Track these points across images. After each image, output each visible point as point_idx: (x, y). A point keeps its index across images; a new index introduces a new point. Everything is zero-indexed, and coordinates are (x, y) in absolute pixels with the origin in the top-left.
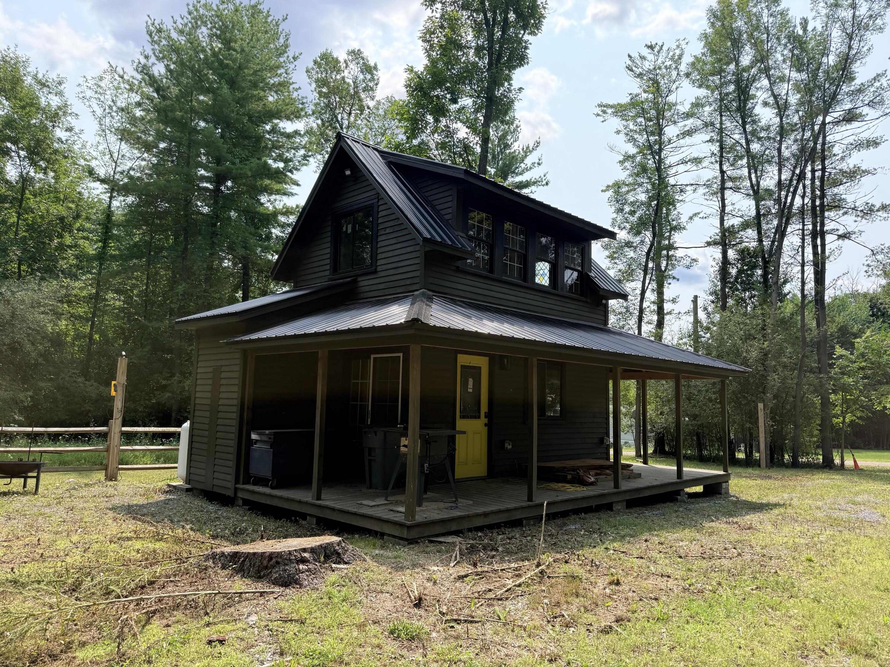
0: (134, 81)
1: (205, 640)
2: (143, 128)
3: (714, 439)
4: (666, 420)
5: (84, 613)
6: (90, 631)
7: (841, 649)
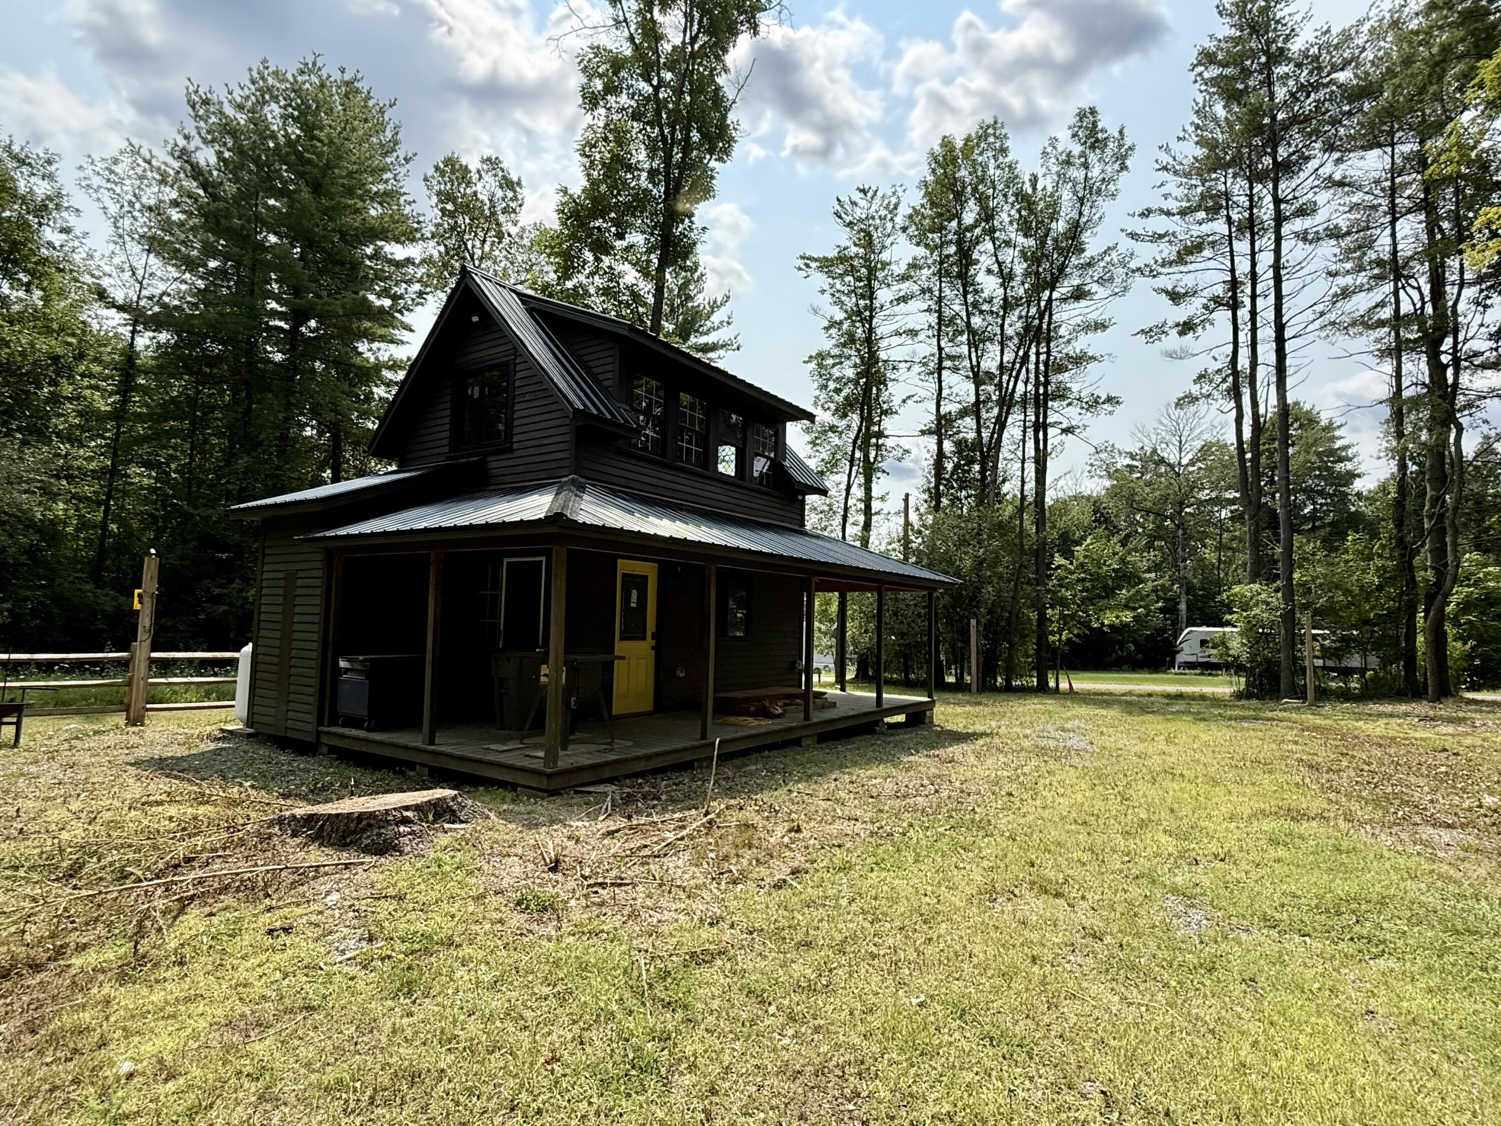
0: (167, 169)
1: (263, 930)
2: (183, 236)
3: (921, 660)
4: (870, 639)
5: (85, 905)
6: (95, 929)
7: (1032, 889)
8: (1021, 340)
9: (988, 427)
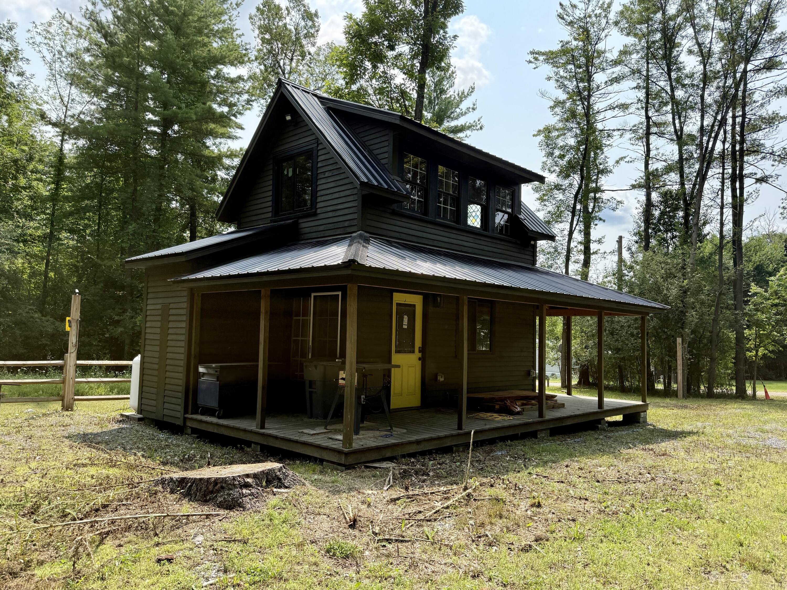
0: (82, 26)
1: (154, 559)
2: (92, 73)
3: (635, 371)
4: (591, 353)
5: (42, 534)
6: (48, 550)
7: (741, 565)
8: (719, 107)
9: (690, 180)
